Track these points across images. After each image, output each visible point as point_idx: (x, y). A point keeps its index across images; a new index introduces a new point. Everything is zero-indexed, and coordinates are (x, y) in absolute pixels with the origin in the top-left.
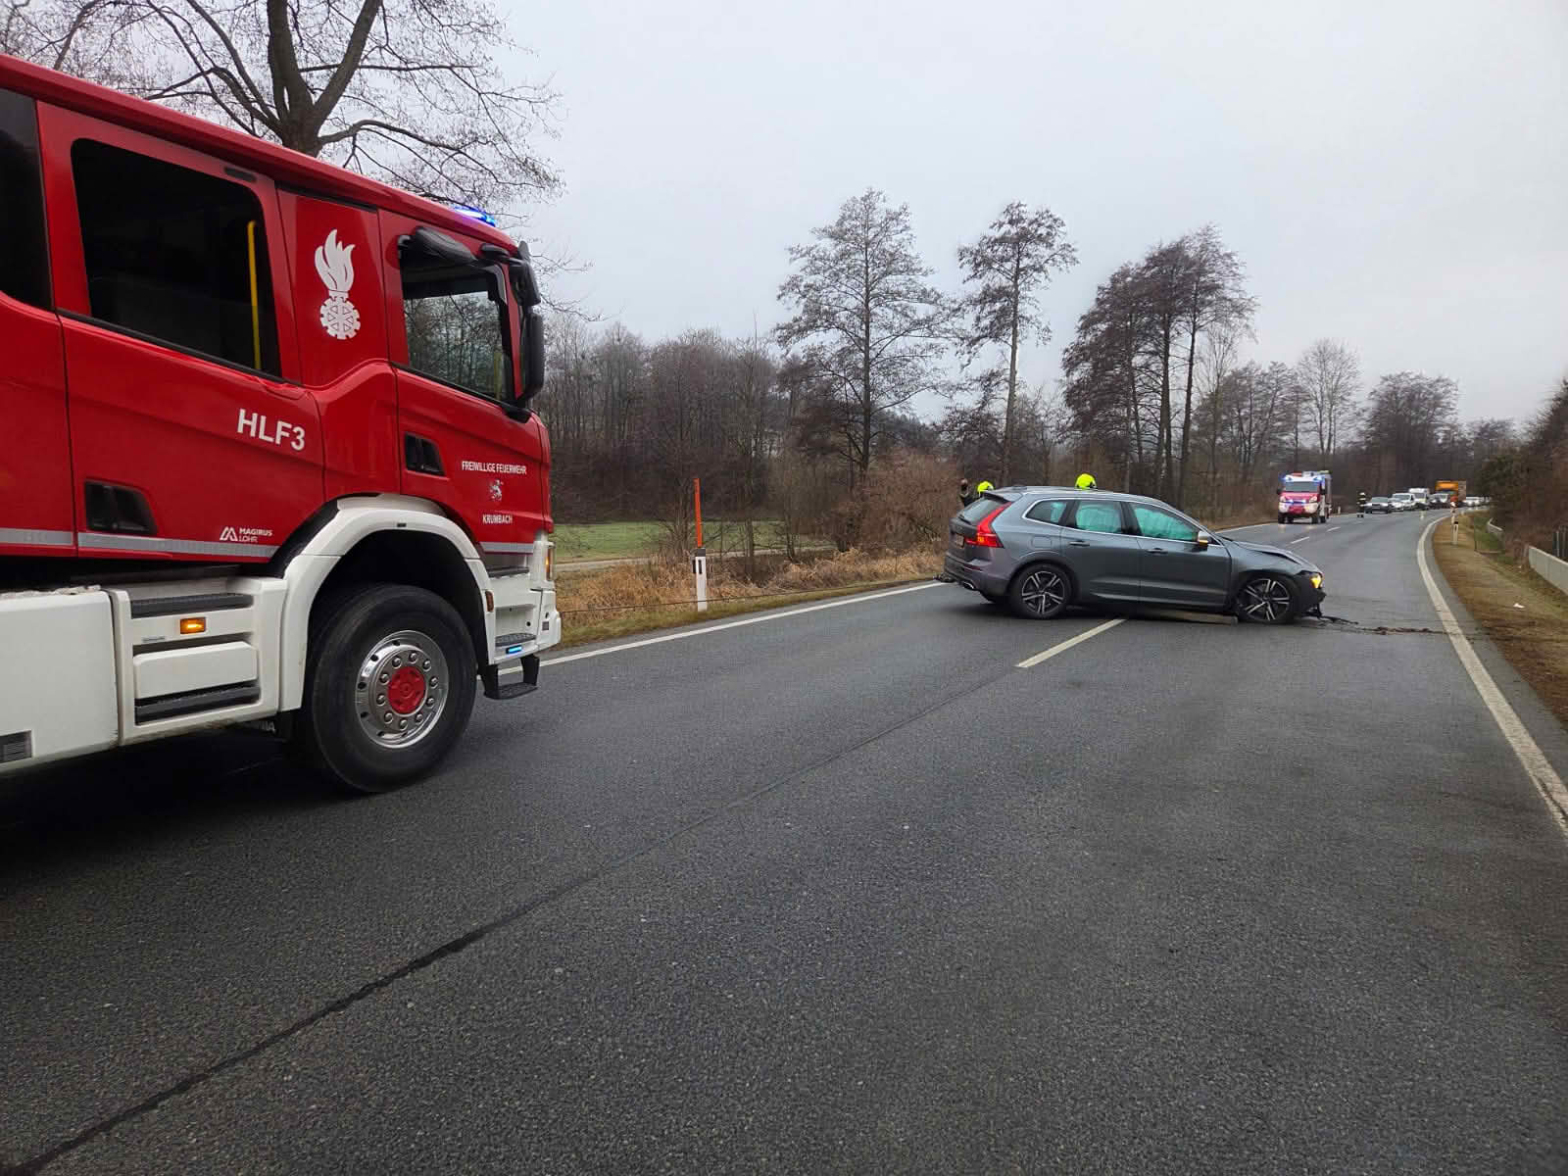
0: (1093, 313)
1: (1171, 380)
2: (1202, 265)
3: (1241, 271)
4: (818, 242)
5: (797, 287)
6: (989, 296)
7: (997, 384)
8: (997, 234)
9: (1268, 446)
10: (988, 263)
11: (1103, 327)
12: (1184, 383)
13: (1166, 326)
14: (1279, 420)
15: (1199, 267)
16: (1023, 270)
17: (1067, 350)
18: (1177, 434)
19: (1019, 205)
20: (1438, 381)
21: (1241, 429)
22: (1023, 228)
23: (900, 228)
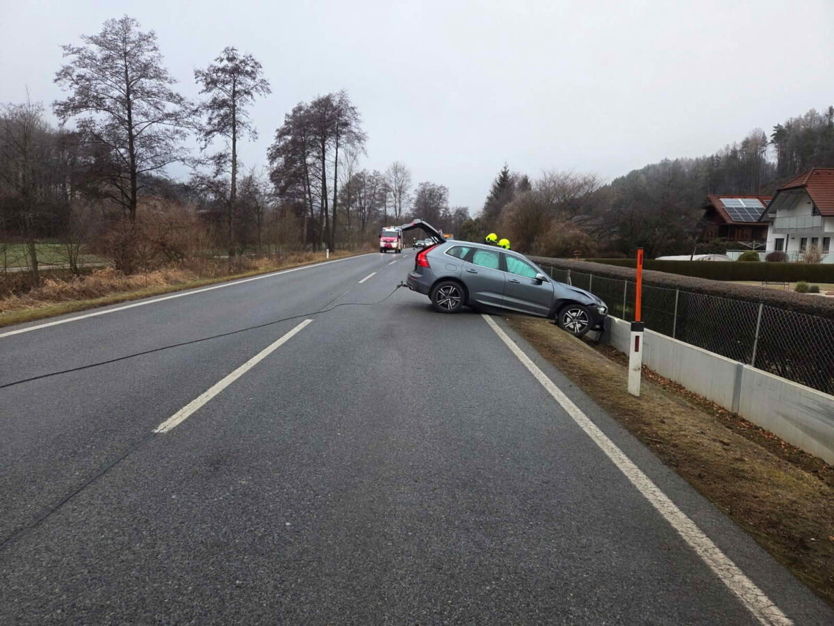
0: (284, 129)
1: (327, 173)
2: (340, 111)
3: (359, 117)
4: (86, 46)
5: (71, 75)
6: (217, 104)
7: (225, 162)
8: (221, 65)
9: (373, 212)
10: (214, 83)
11: (289, 138)
12: (333, 175)
13: (323, 142)
14: (378, 200)
15: (338, 112)
16: (238, 92)
17: (269, 149)
18: (331, 203)
19: (233, 49)
20: (441, 187)
21: (360, 203)
22: (237, 65)
23: (151, 47)
